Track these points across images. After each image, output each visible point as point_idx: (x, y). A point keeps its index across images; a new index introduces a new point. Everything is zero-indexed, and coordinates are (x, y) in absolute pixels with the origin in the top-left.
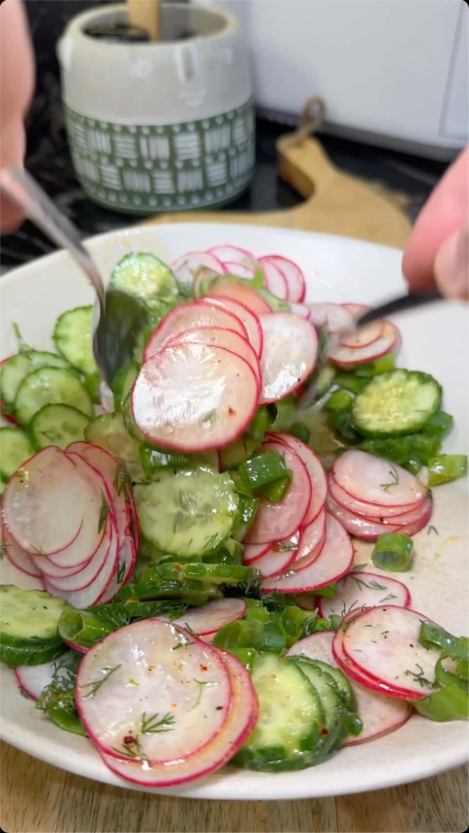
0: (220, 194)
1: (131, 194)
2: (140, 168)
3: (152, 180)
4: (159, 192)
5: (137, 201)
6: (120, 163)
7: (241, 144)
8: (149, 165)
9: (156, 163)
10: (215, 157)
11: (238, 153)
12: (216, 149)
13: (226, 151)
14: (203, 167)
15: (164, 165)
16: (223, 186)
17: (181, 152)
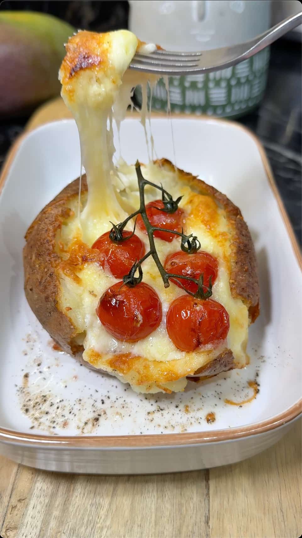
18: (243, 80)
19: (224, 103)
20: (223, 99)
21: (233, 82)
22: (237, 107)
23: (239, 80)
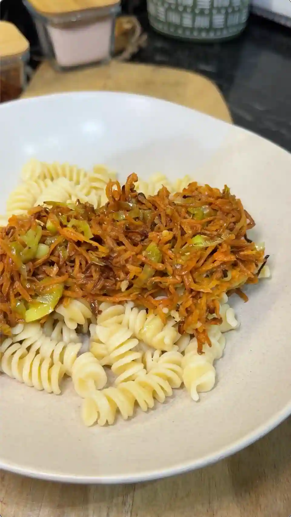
0: (219, 33)
1: (169, 24)
2: (176, 10)
3: (182, 18)
4: (185, 26)
5: (172, 30)
6: (166, 6)
7: (237, 6)
8: (181, 9)
9: (185, 8)
10: (219, 9)
11: (234, 12)
12: (220, 6)
13: (226, 8)
14: (211, 15)
15: (189, 10)
16: (221, 29)
17: (199, 3)
18: (236, 9)
19: (222, 27)
20: (222, 24)
21: (230, 10)
22: (231, 31)
23: (233, 8)
